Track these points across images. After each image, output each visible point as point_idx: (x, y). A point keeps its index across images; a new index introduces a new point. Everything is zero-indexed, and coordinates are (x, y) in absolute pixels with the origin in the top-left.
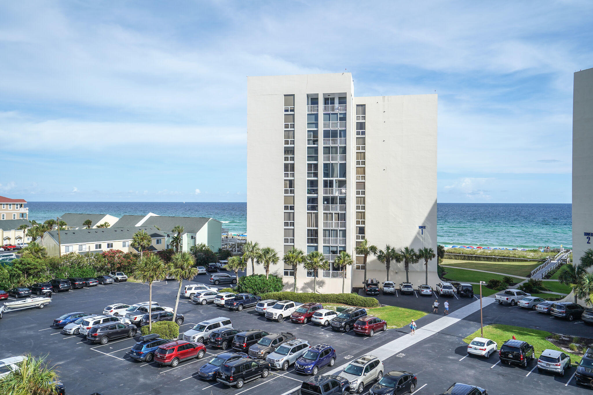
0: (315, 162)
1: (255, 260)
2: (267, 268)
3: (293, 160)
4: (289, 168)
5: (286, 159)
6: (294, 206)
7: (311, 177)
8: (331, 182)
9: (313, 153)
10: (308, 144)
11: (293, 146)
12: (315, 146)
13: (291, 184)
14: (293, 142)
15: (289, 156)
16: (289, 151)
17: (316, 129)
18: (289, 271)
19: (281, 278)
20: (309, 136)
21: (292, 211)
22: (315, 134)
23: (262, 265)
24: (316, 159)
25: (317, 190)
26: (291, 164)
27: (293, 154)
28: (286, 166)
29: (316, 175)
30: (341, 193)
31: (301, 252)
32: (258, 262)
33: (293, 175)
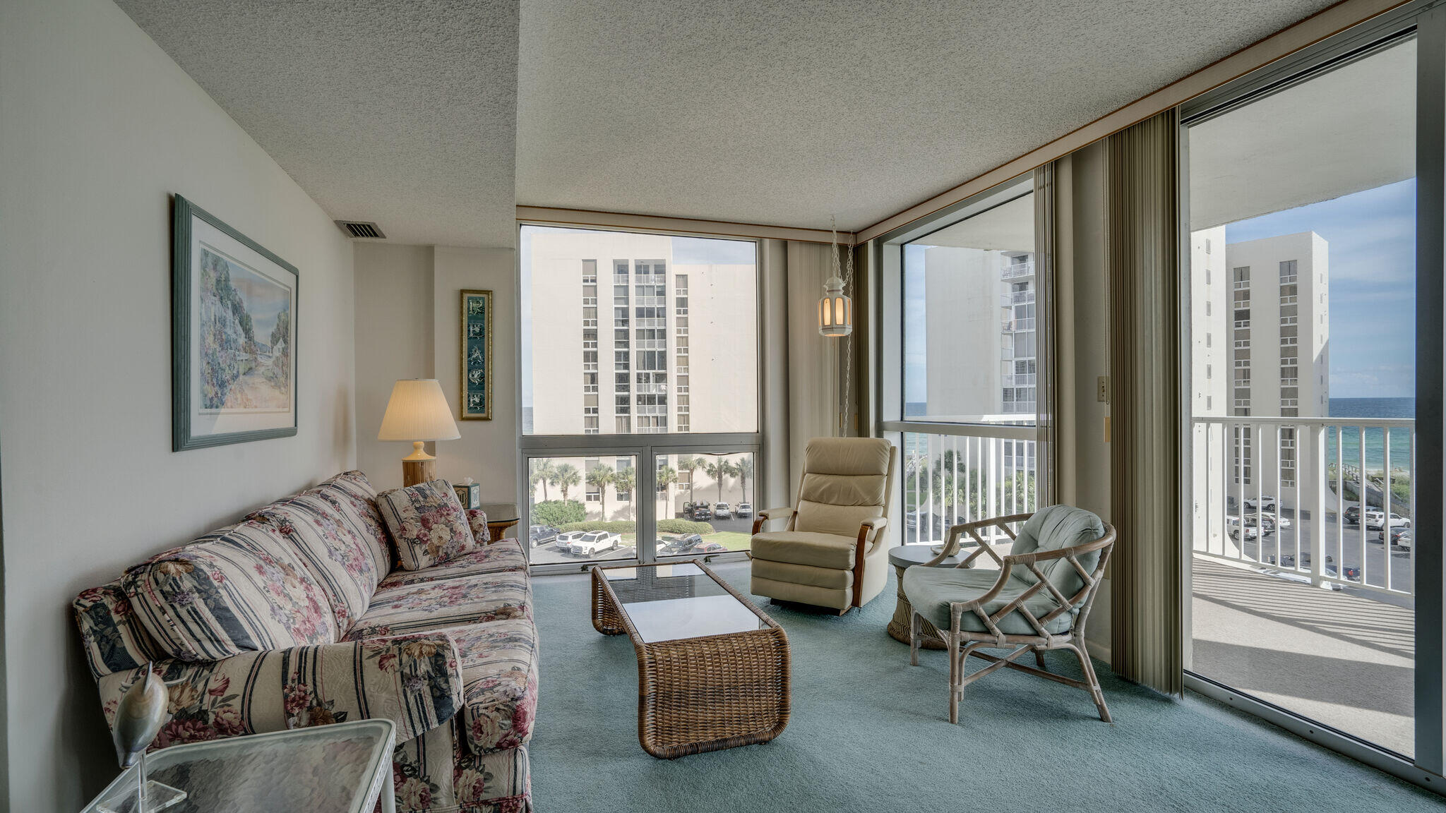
0: (626, 350)
1: (548, 481)
2: (564, 492)
3: (596, 347)
4: (591, 357)
5: (586, 345)
6: (597, 409)
7: (621, 369)
8: (648, 376)
9: (622, 338)
10: (616, 325)
11: (595, 327)
12: (625, 328)
13: (594, 378)
14: (595, 323)
15: (590, 342)
16: (591, 335)
17: (625, 306)
18: (593, 494)
19: (584, 504)
20: (616, 315)
21: (595, 415)
22: (625, 312)
23: (558, 487)
24: (627, 345)
25: (628, 386)
26: (592, 352)
27: (596, 339)
28: (586, 355)
29: (627, 366)
30: (660, 390)
31: (610, 469)
32: (552, 484)
33: (596, 367)
